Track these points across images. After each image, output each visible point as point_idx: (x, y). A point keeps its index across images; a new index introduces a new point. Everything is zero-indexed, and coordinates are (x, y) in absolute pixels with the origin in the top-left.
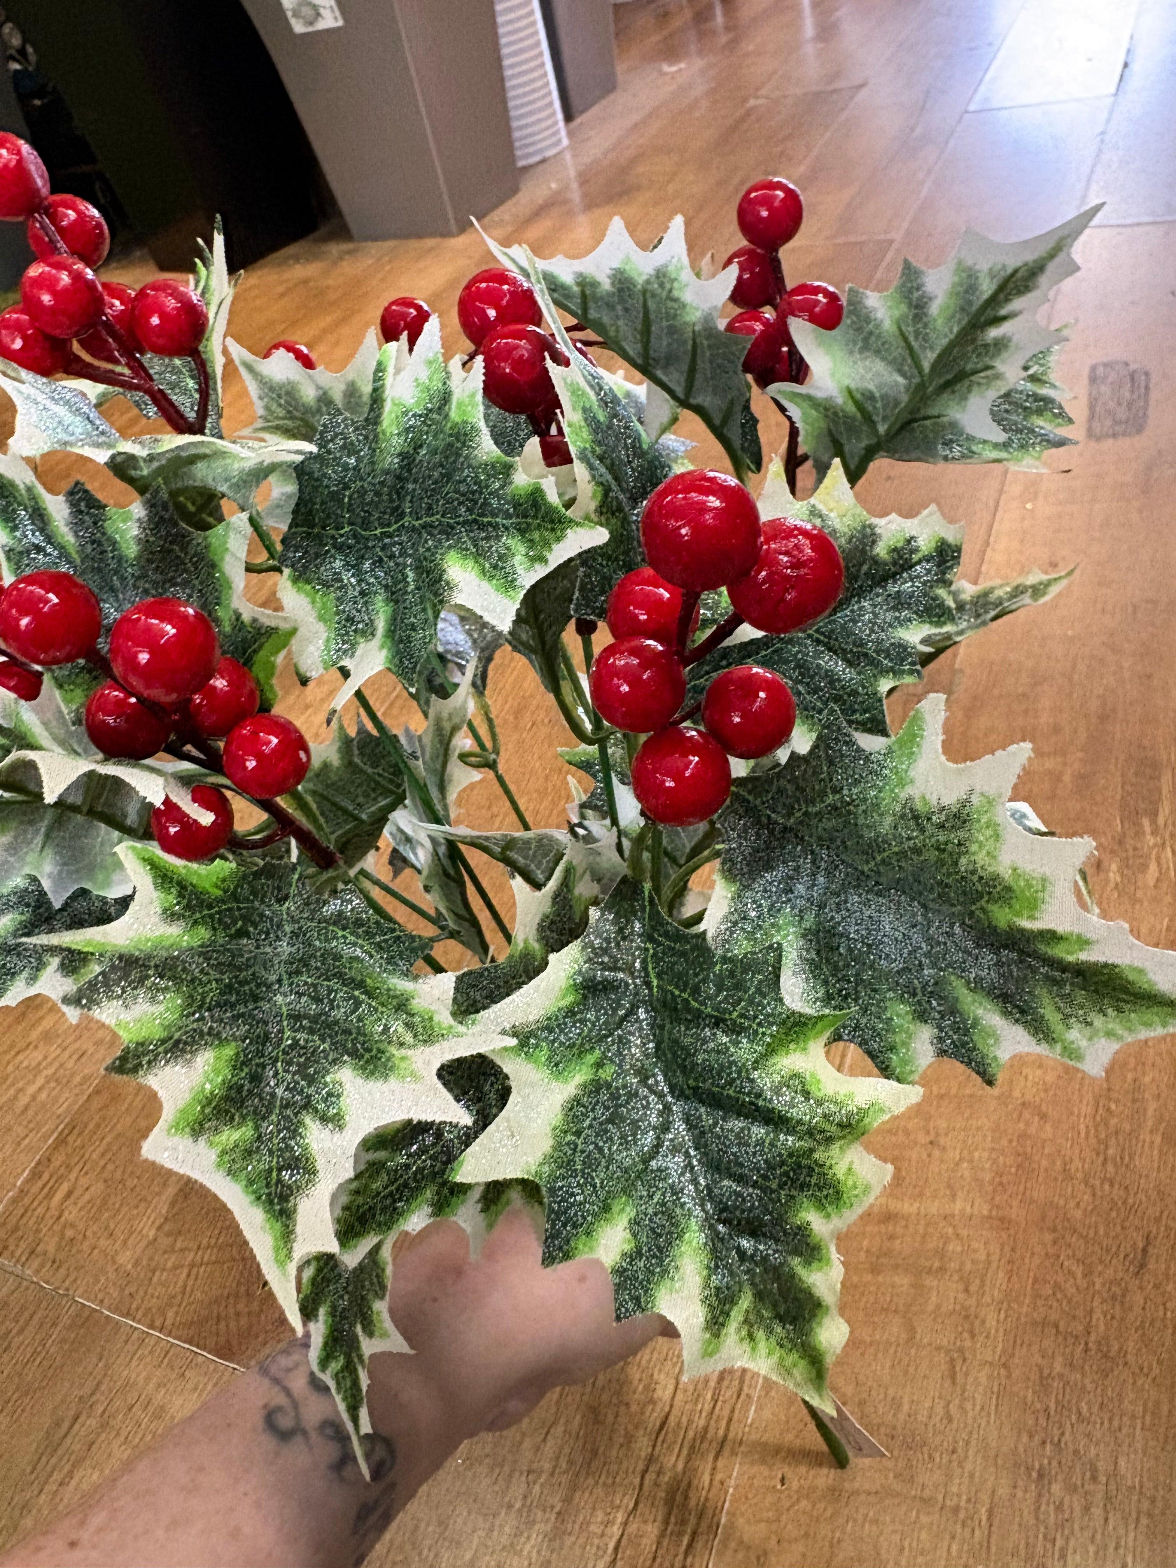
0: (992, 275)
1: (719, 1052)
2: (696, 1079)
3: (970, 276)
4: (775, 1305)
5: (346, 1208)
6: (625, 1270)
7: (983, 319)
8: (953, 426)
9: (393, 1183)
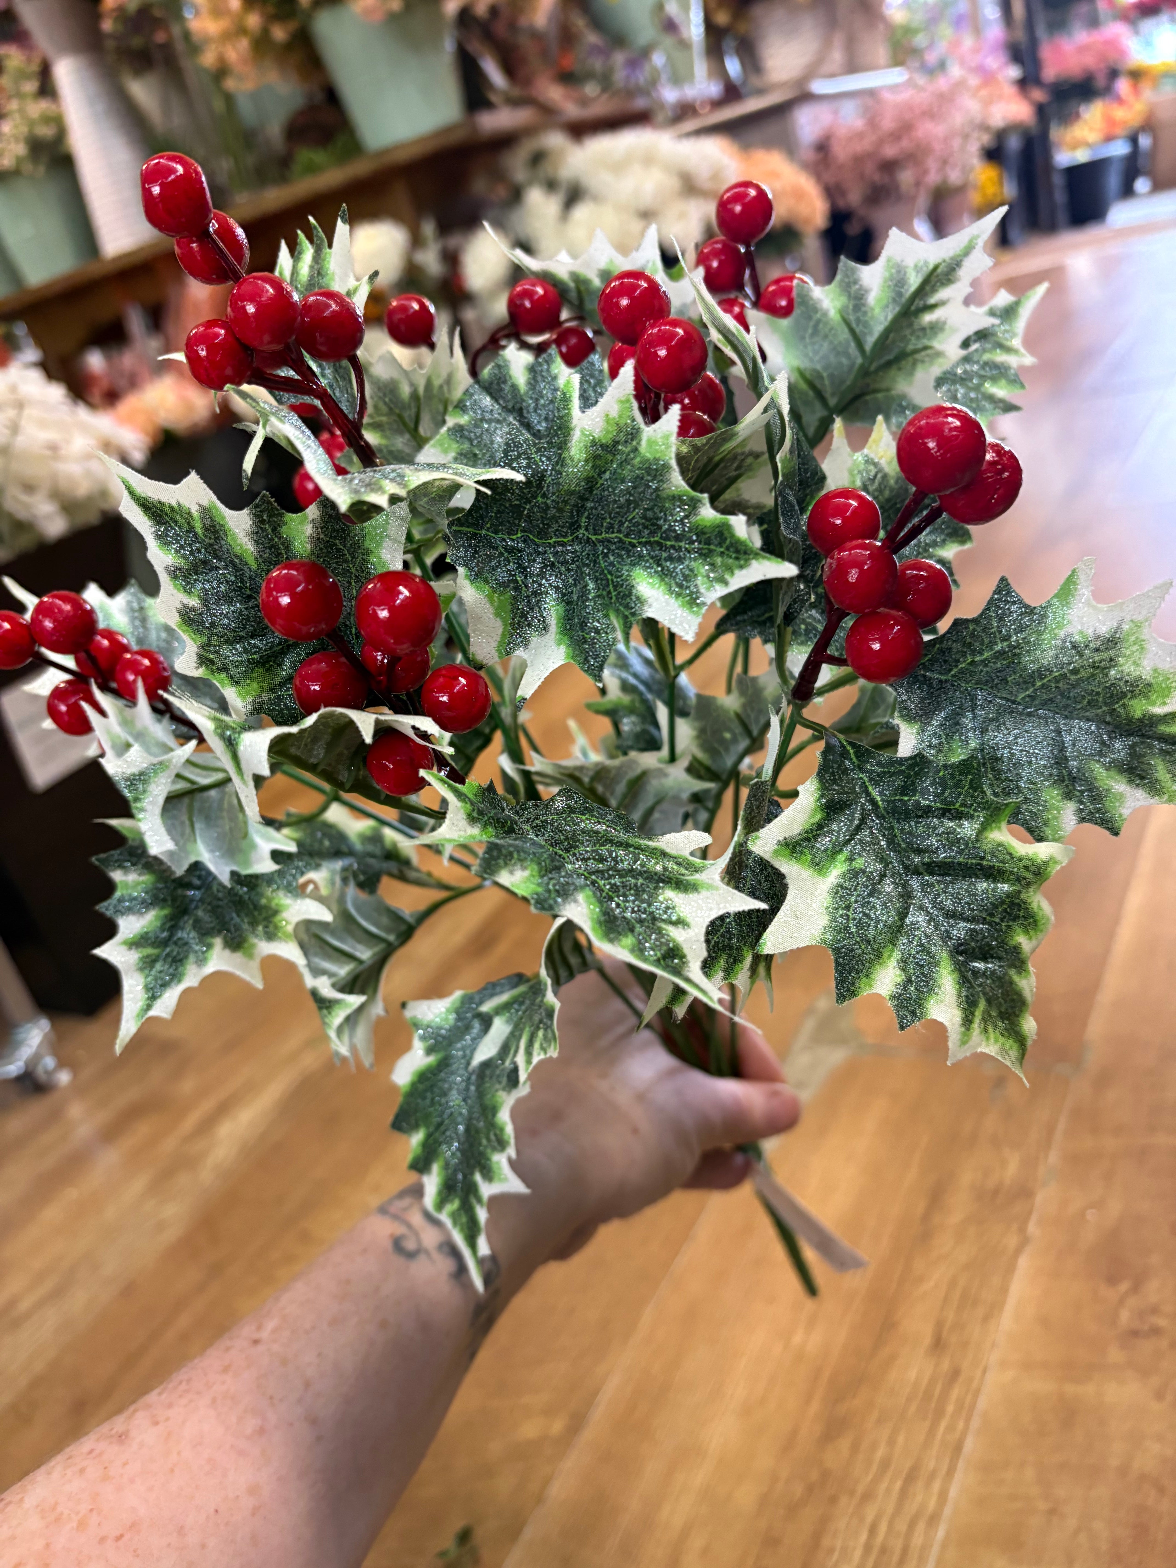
0: (917, 269)
1: (948, 833)
3: (899, 272)
4: (998, 1007)
6: (901, 995)
7: (913, 308)
8: (903, 397)
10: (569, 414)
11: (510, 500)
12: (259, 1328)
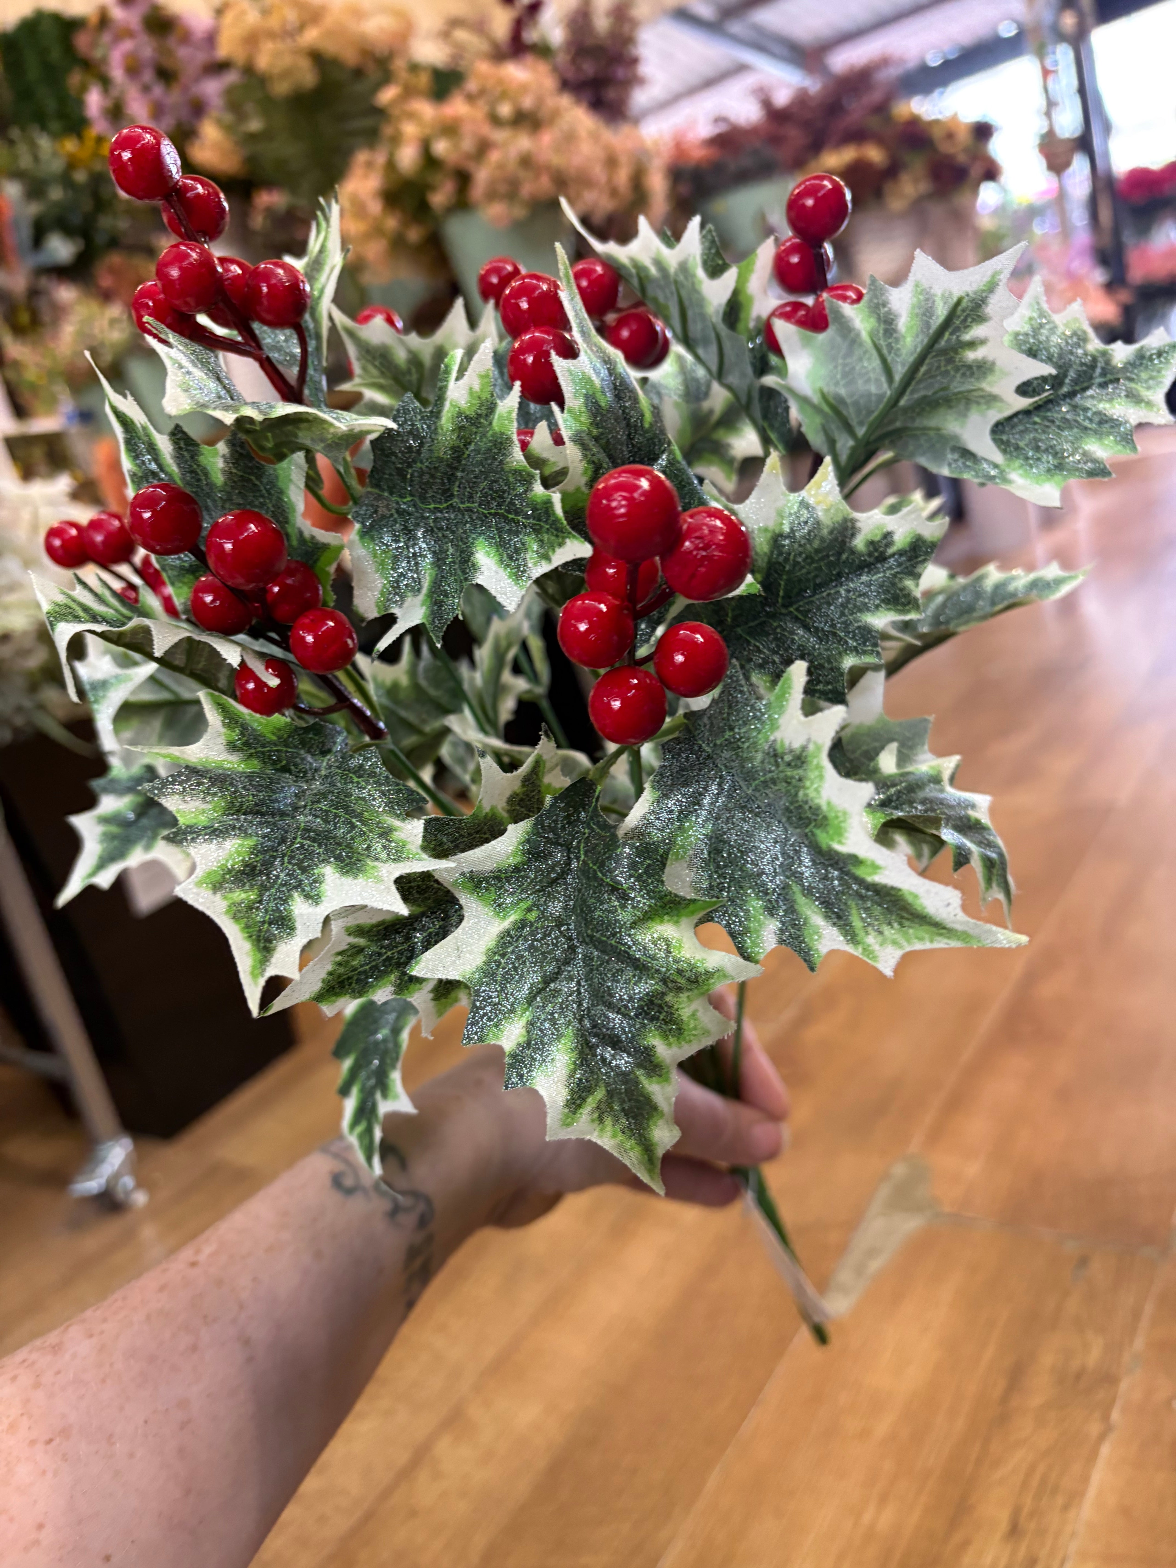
0: (944, 299)
1: (610, 912)
2: (592, 930)
3: (927, 299)
4: (622, 1102)
5: (330, 974)
6: (518, 1055)
8: (956, 438)
9: (367, 964)
10: (446, 387)
11: (394, 463)
12: (198, 1252)
